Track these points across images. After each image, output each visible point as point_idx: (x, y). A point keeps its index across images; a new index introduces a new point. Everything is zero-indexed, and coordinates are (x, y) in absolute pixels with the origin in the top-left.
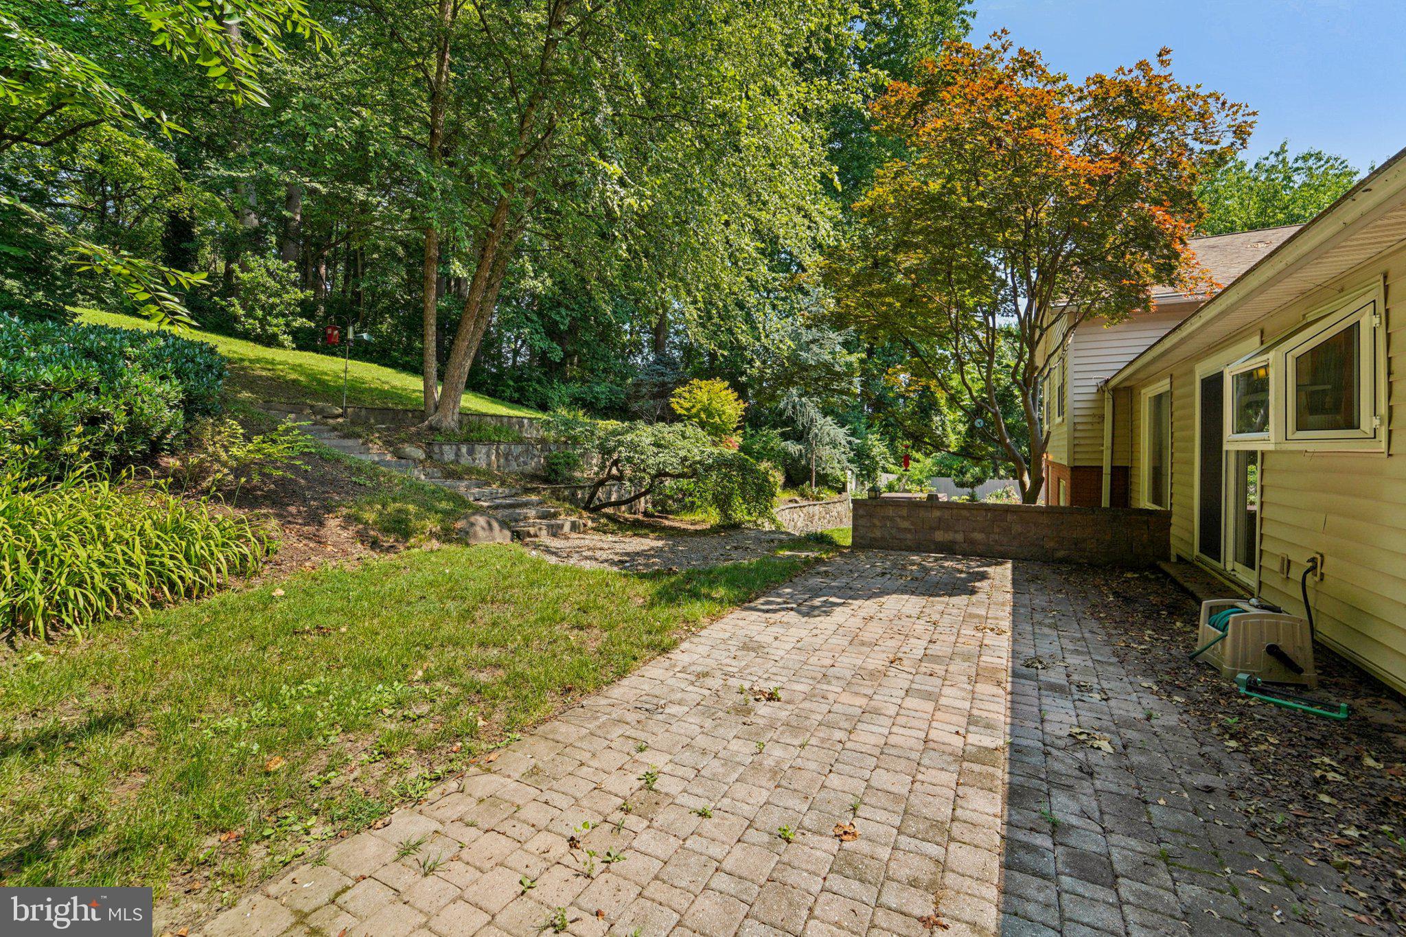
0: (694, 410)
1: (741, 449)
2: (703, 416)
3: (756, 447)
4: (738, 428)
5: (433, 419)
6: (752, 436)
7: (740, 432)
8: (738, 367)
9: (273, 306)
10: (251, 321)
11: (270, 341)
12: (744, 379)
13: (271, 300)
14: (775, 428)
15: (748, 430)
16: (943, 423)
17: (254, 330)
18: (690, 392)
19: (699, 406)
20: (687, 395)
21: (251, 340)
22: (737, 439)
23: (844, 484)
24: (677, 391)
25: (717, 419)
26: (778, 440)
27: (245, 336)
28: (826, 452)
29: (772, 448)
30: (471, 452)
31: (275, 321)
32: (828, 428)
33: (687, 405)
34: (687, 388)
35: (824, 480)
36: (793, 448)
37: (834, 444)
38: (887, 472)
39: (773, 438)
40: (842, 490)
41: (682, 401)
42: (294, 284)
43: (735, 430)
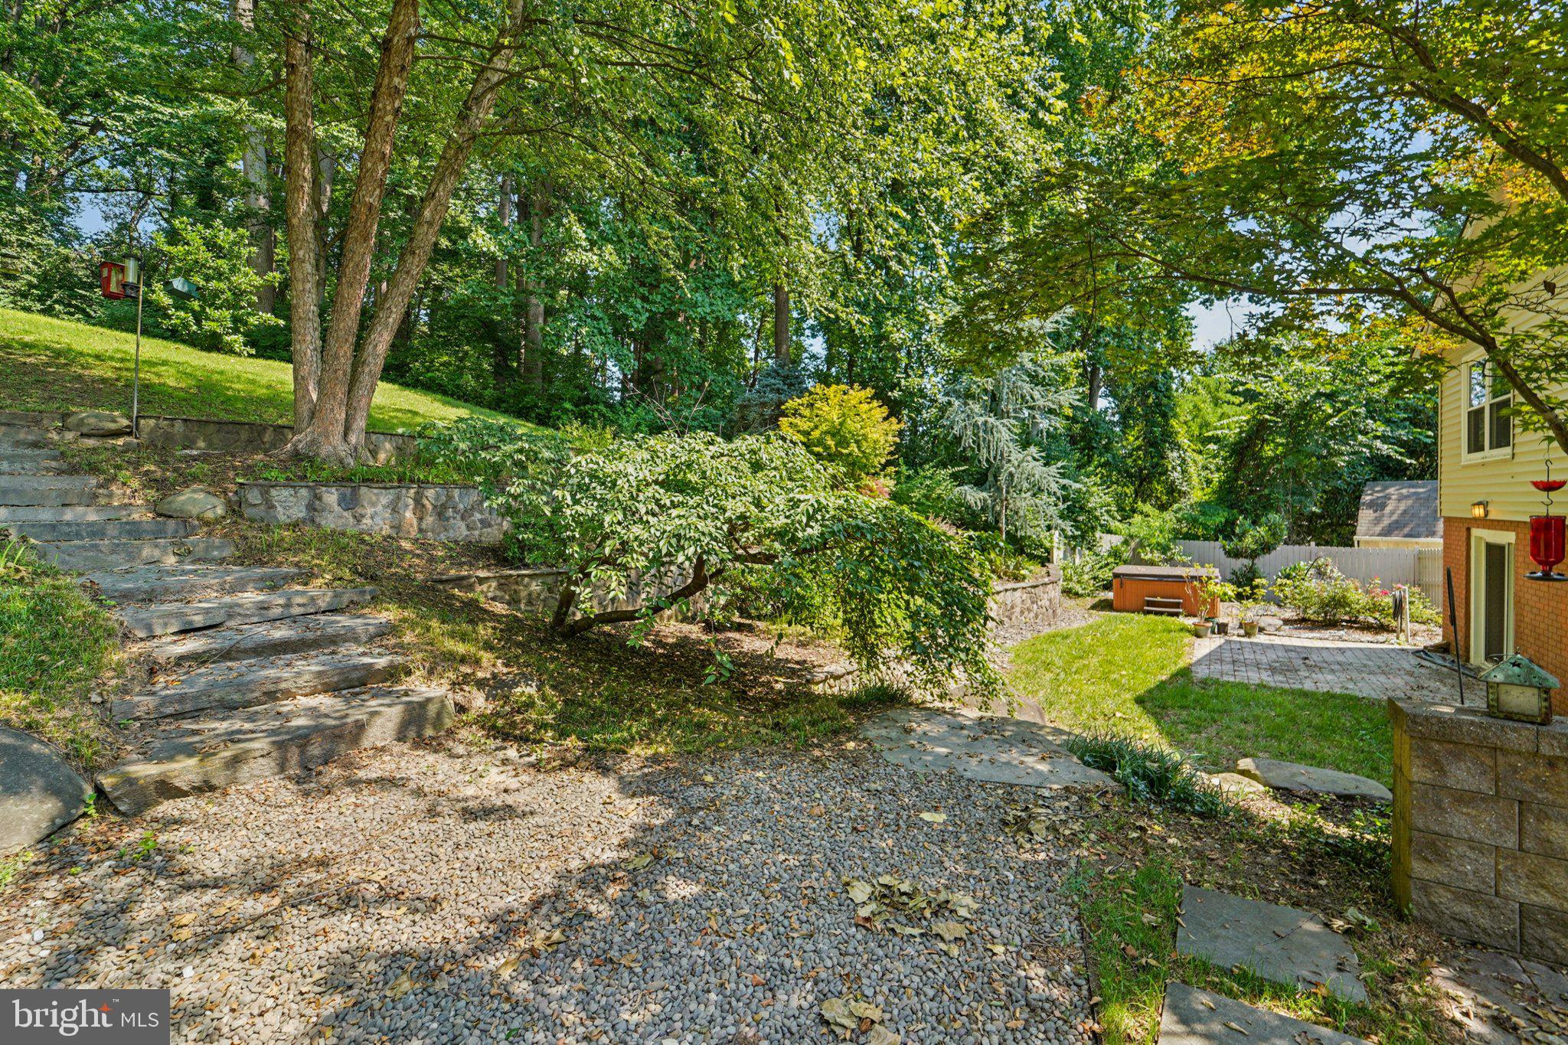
0: (816, 434)
1: (894, 496)
2: (831, 443)
3: (916, 495)
4: (889, 463)
5: (300, 440)
6: (909, 477)
7: (891, 469)
8: (887, 376)
9: (216, 294)
10: (182, 314)
11: (213, 343)
12: (896, 394)
13: (213, 284)
14: (945, 467)
15: (904, 468)
16: (1184, 461)
17: (186, 326)
18: (811, 405)
19: (824, 427)
20: (807, 412)
21: (184, 342)
22: (887, 483)
23: (1049, 551)
24: (790, 404)
25: (853, 447)
26: (948, 483)
27: (173, 335)
28: (1023, 503)
29: (939, 497)
30: (350, 503)
31: (217, 314)
32: (1026, 463)
33: (805, 425)
34: (805, 400)
35: (1019, 545)
36: (974, 496)
37: (1037, 490)
38: (1109, 532)
39: (942, 482)
40: (1045, 560)
41: (797, 421)
42: (249, 262)
43: (884, 467)
